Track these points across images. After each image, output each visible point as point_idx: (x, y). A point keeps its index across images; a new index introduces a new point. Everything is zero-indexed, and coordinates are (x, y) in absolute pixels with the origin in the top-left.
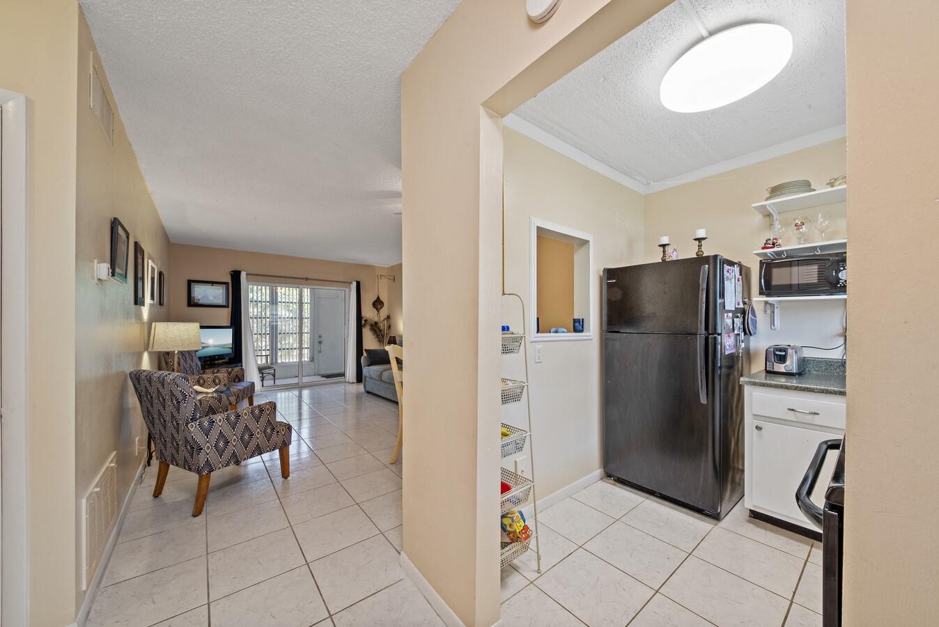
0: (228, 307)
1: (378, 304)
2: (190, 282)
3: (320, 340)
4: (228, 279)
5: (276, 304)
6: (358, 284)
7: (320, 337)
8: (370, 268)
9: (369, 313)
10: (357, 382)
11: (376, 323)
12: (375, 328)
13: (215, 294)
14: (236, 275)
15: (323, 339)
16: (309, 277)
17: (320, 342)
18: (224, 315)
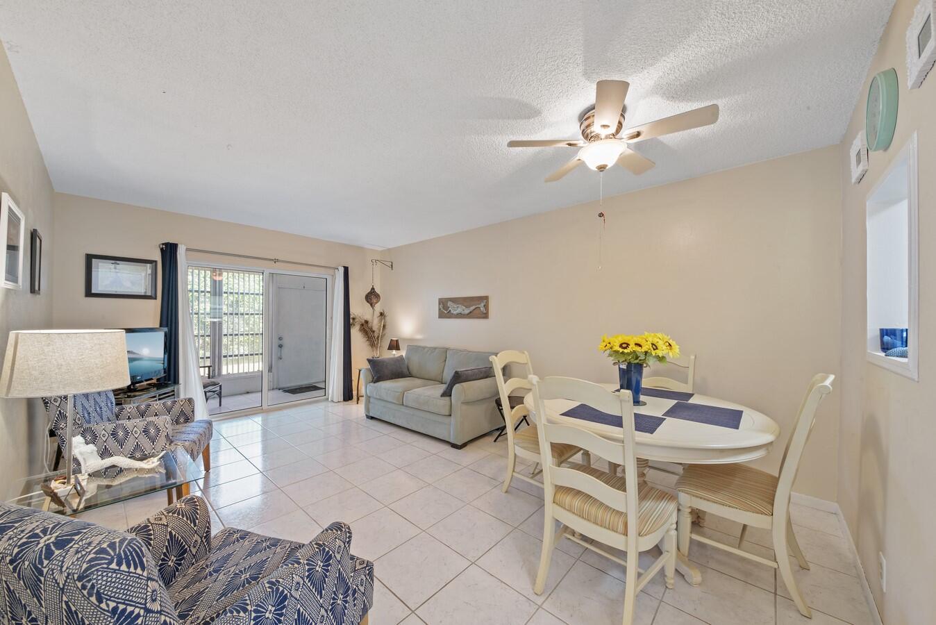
0: (156, 299)
1: (372, 297)
2: (89, 258)
3: (281, 342)
4: (157, 256)
5: (220, 295)
6: (346, 269)
7: (280, 339)
8: (359, 250)
9: (359, 309)
10: (345, 400)
11: (367, 322)
12: (366, 328)
13: (135, 279)
14: (169, 251)
15: (285, 342)
16: (280, 259)
17: (281, 346)
18: (150, 312)
